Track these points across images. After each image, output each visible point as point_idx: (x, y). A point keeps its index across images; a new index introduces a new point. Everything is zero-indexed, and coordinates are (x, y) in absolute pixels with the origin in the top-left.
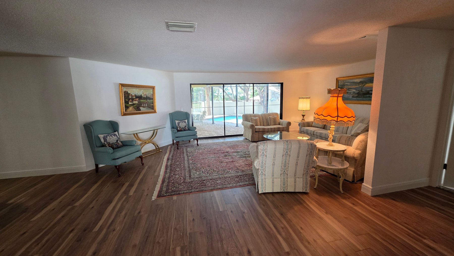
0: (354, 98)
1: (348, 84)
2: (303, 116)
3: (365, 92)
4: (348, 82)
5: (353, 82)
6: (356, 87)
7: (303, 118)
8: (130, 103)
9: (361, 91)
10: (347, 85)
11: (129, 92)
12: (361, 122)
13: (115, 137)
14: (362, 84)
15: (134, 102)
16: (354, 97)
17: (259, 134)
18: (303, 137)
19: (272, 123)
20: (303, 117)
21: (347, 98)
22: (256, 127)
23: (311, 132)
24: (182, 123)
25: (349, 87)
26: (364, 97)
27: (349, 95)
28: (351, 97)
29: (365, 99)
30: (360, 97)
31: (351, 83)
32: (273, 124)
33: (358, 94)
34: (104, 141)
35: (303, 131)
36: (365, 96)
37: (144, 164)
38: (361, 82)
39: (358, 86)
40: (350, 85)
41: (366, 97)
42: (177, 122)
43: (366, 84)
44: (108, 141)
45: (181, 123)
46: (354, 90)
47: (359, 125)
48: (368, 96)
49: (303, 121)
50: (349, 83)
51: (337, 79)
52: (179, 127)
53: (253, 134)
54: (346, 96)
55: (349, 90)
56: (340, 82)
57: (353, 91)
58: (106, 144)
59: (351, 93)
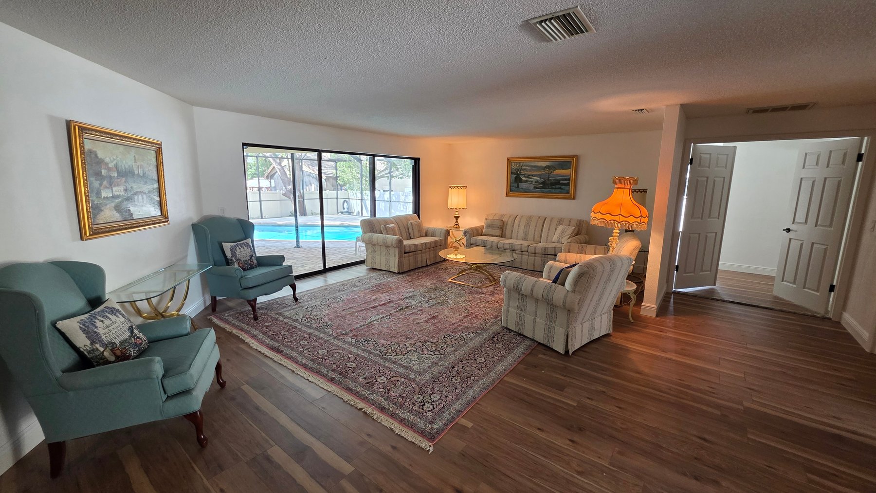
0: (537, 190)
1: (527, 168)
2: (457, 218)
3: (554, 182)
4: (527, 166)
5: (535, 166)
6: (540, 173)
7: (457, 222)
8: (104, 194)
9: (548, 179)
10: (524, 169)
11: (100, 155)
12: (559, 224)
13: (118, 317)
14: (550, 169)
15: (114, 189)
16: (537, 188)
17: (409, 256)
18: (456, 255)
19: (417, 234)
20: (457, 220)
21: (525, 189)
22: (406, 243)
23: (492, 243)
24: (242, 250)
25: (529, 173)
26: (552, 188)
27: (528, 185)
28: (532, 187)
29: (553, 191)
30: (547, 188)
31: (532, 166)
32: (417, 236)
33: (543, 183)
34: (88, 342)
35: (476, 243)
36: (554, 187)
37: (224, 382)
38: (548, 167)
39: (543, 172)
40: (530, 170)
41: (556, 188)
42: (227, 246)
43: (555, 170)
44: (103, 337)
45: (238, 249)
46: (537, 178)
47: (560, 228)
48: (557, 186)
49: (456, 226)
50: (529, 166)
51: (508, 160)
52: (237, 260)
53: (400, 258)
54: (524, 186)
55: (529, 178)
56: (513, 164)
57: (536, 180)
58: (102, 349)
59: (532, 182)
